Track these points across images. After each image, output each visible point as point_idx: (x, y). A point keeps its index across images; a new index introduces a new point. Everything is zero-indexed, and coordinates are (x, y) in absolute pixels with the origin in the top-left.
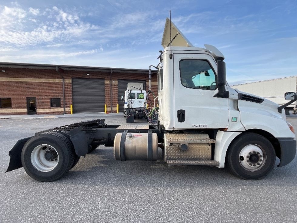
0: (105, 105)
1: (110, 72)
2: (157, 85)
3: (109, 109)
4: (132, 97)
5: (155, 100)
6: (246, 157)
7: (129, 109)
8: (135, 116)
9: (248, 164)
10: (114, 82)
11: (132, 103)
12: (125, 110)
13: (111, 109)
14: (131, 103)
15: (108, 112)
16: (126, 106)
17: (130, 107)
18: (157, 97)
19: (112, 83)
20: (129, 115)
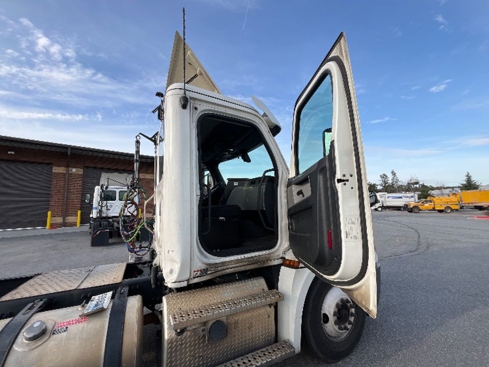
0: (49, 213)
1: (67, 153)
2: (154, 179)
3: (59, 220)
4: (108, 196)
5: (146, 202)
6: (332, 313)
7: (101, 218)
8: (109, 231)
9: (336, 327)
10: (74, 170)
11: (109, 208)
12: (92, 222)
13: (64, 219)
14: (107, 207)
15: (53, 226)
16: (94, 214)
17: (104, 215)
18: (151, 198)
19: (70, 172)
20: (99, 230)
